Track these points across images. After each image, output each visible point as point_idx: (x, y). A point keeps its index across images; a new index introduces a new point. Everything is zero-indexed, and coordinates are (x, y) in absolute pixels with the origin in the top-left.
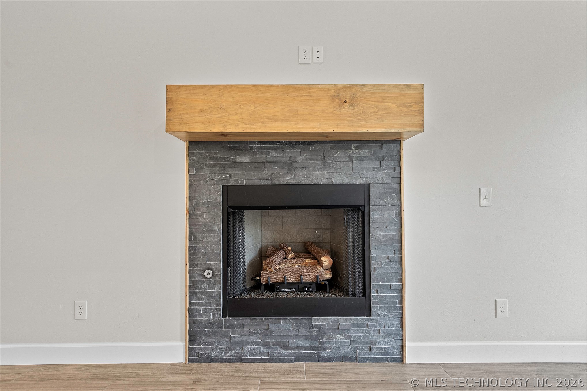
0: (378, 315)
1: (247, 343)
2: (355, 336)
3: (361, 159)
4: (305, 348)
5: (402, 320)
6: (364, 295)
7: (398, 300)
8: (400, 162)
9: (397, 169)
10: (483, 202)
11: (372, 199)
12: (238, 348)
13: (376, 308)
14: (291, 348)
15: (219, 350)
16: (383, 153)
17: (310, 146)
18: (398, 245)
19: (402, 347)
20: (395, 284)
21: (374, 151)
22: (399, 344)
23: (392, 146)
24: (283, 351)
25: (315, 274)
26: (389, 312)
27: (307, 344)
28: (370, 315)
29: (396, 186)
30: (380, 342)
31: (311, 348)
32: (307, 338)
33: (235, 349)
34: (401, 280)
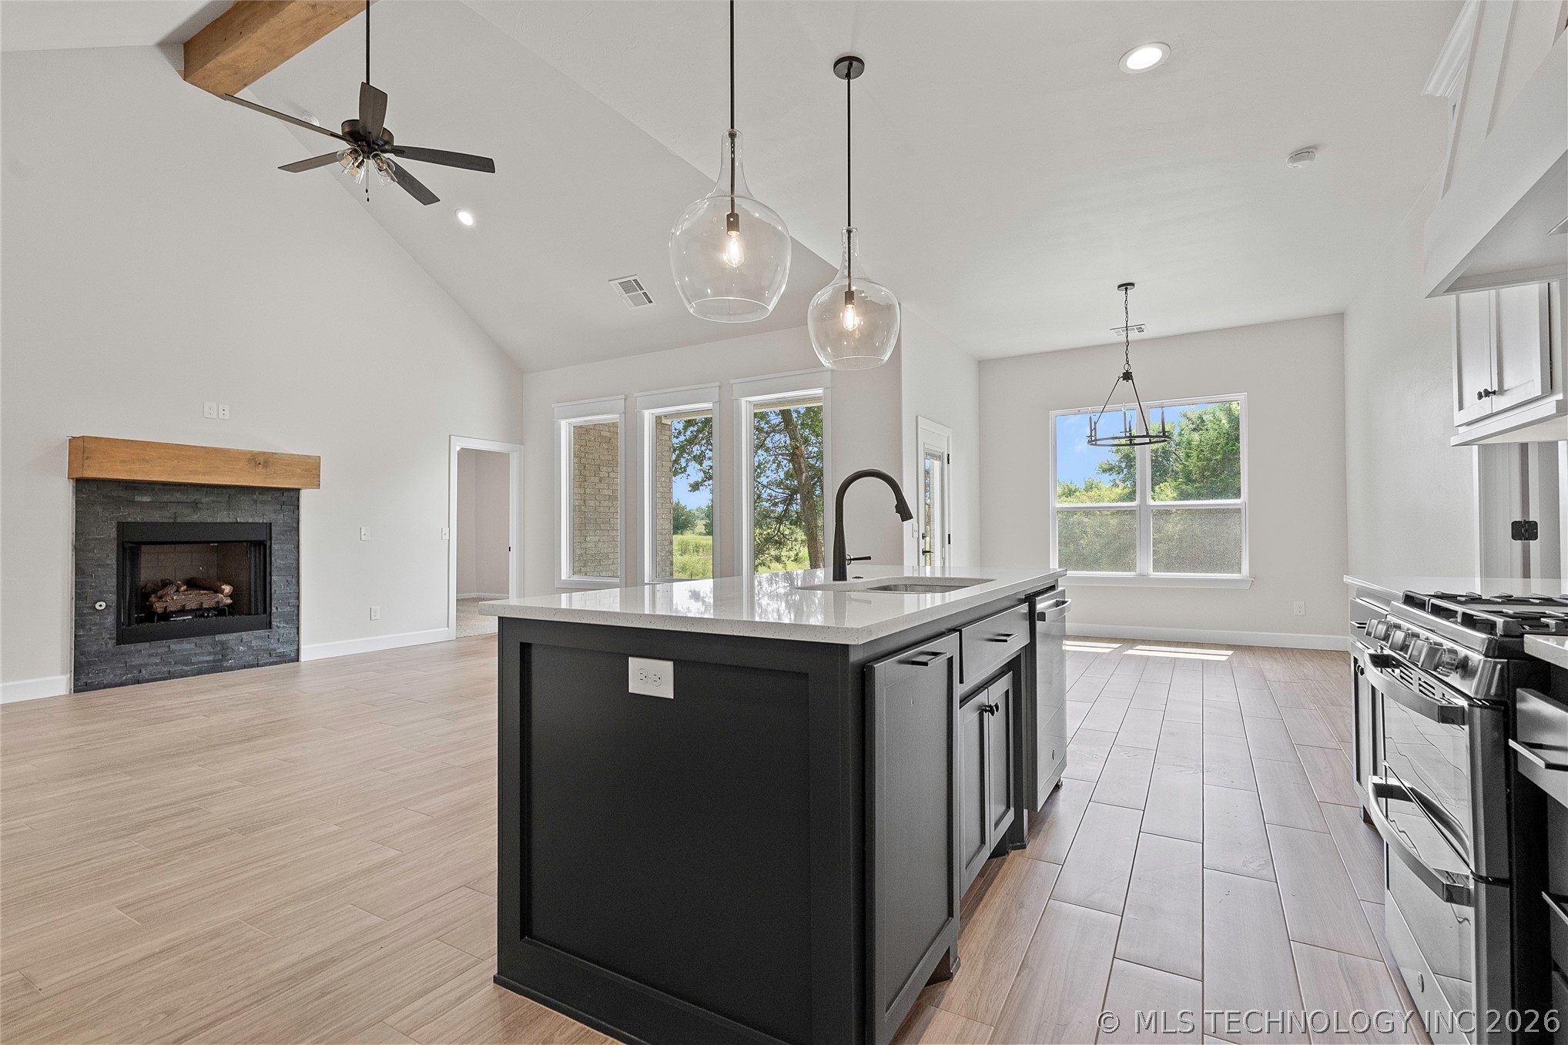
0: (278, 627)
1: (146, 665)
2: (257, 646)
3: (264, 503)
4: (208, 662)
5: (298, 628)
6: (265, 612)
7: (296, 612)
8: (298, 507)
9: (296, 512)
10: (363, 537)
11: (273, 536)
12: (135, 671)
13: (276, 622)
14: (194, 664)
15: (112, 676)
16: (284, 499)
17: (216, 491)
18: (297, 571)
19: (298, 650)
20: (293, 601)
21: (276, 498)
22: (296, 648)
23: (292, 494)
24: (185, 668)
25: (216, 600)
26: (287, 624)
27: (211, 658)
28: (270, 628)
29: (295, 525)
30: (279, 648)
31: (214, 661)
32: (210, 654)
33: (131, 672)
34: (298, 598)
